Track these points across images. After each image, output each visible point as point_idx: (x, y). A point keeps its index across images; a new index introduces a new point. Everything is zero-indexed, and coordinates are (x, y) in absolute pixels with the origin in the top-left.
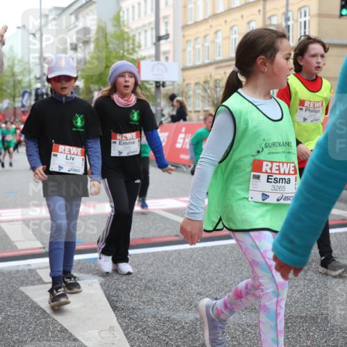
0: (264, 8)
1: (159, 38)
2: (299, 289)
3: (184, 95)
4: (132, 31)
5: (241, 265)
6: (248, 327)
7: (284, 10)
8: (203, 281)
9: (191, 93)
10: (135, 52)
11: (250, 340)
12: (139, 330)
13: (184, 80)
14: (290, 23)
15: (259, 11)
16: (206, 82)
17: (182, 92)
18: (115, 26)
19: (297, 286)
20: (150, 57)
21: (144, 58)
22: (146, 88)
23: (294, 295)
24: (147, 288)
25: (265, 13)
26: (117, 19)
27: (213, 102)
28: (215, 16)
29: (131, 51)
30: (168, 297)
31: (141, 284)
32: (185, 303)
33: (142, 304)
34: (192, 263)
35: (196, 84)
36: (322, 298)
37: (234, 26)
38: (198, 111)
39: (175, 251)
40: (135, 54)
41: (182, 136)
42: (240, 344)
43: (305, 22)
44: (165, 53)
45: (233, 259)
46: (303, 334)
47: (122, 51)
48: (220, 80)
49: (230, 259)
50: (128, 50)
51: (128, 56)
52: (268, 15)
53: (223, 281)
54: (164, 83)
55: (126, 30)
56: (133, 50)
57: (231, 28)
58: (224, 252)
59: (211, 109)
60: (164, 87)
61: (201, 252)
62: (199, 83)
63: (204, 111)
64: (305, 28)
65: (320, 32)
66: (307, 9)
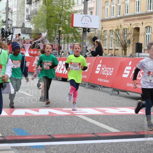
3: (102, 38)
9: (107, 37)
13: (102, 28)
16: (117, 30)
17: (101, 36)
20: (80, 11)
21: (76, 12)
22: (76, 32)
27: (122, 44)
35: (110, 31)
38: (112, 49)
39: (92, 144)
40: (70, 9)
41: (100, 65)
44: (90, 9)
48: (126, 29)
50: (65, 6)
51: (66, 10)
54: (89, 29)
56: (69, 6)
59: (120, 48)
60: (89, 32)
61: (110, 146)
62: (112, 30)
63: (115, 50)
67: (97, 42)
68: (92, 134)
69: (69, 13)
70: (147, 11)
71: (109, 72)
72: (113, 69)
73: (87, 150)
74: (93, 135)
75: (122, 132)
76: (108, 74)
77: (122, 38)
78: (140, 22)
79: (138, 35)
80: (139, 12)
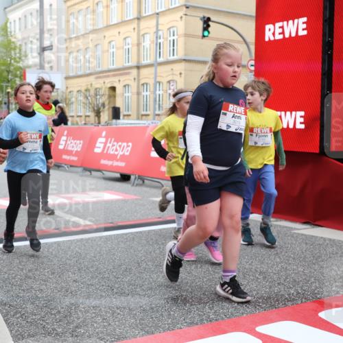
0: (138, 25)
1: (43, 49)
3: (67, 102)
4: (19, 41)
5: (114, 254)
6: (118, 309)
7: (155, 30)
8: (79, 270)
9: (73, 99)
10: (22, 60)
11: (119, 321)
12: (18, 316)
13: (67, 88)
14: (161, 41)
15: (134, 29)
16: (87, 90)
17: (66, 99)
18: (3, 35)
20: (35, 65)
21: (29, 67)
23: (159, 279)
24: (27, 277)
25: (139, 31)
26: (5, 30)
27: (94, 108)
29: (18, 59)
30: (46, 285)
31: (22, 274)
32: (62, 290)
33: (22, 292)
34: (69, 253)
35: (78, 91)
37: (112, 41)
38: (81, 116)
39: (55, 243)
40: (21, 62)
41: (64, 138)
42: (110, 324)
43: (174, 40)
44: (49, 62)
45: (107, 249)
46: (165, 314)
47: (9, 59)
48: (99, 89)
49: (104, 249)
50: (15, 59)
51: (15, 64)
52: (142, 33)
53: (97, 269)
55: (13, 40)
56: (20, 58)
57: (110, 42)
58: (99, 243)
59: (92, 114)
61: (79, 243)
62: (81, 91)
63: (86, 116)
64: (174, 46)
65: (186, 49)
66: (175, 29)
67: (59, 107)
68: (56, 229)
69: (20, 68)
70: (125, 64)
71: (76, 146)
72: (82, 142)
74: (57, 231)
76: (76, 149)
77: (93, 101)
78: (116, 79)
79: (115, 96)
80: (114, 66)
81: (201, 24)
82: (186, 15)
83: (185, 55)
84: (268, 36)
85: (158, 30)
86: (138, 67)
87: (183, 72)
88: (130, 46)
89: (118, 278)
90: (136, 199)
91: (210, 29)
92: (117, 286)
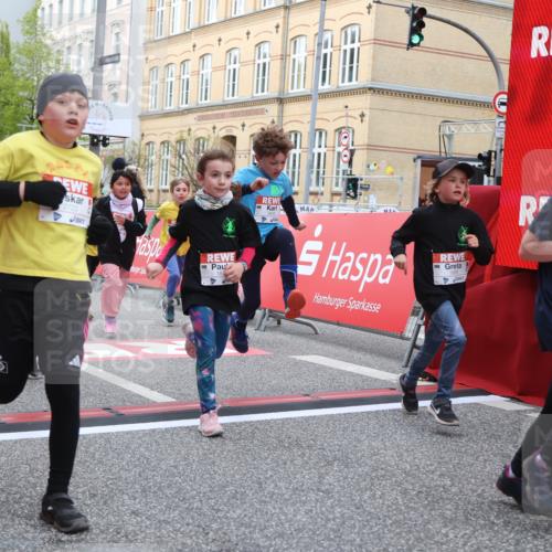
0: (286, 19)
1: (101, 62)
2: (308, 507)
3: (142, 161)
4: (56, 43)
5: (214, 463)
7: (316, 29)
8: (144, 491)
9: (154, 158)
13: (143, 135)
14: (328, 51)
15: (277, 27)
16: (181, 141)
17: (139, 157)
18: (27, 32)
19: (304, 503)
23: (299, 517)
25: (286, 31)
26: (32, 22)
28: (202, 28)
31: (34, 493)
32: (108, 529)
33: (32, 530)
35: (163, 143)
36: (344, 523)
37: (234, 49)
39: (101, 435)
43: (352, 50)
44: (112, 85)
48: (204, 139)
52: (291, 36)
53: (180, 489)
54: (105, 138)
55: (48, 42)
57: (229, 51)
60: (105, 145)
61: (146, 439)
62: (168, 142)
64: (352, 62)
65: (374, 69)
66: (356, 29)
68: (105, 409)
70: (255, 95)
71: (153, 248)
73: (87, 452)
74: (106, 413)
75: (180, 404)
76: (151, 255)
77: (192, 162)
78: (237, 122)
80: (235, 97)
81: (405, 22)
82: (378, 2)
83: (373, 80)
84: (538, 47)
85: (322, 30)
86: (281, 101)
87: (367, 112)
88: (267, 60)
89: (218, 510)
90: (263, 356)
91: (424, 31)
92: (215, 526)
